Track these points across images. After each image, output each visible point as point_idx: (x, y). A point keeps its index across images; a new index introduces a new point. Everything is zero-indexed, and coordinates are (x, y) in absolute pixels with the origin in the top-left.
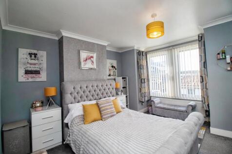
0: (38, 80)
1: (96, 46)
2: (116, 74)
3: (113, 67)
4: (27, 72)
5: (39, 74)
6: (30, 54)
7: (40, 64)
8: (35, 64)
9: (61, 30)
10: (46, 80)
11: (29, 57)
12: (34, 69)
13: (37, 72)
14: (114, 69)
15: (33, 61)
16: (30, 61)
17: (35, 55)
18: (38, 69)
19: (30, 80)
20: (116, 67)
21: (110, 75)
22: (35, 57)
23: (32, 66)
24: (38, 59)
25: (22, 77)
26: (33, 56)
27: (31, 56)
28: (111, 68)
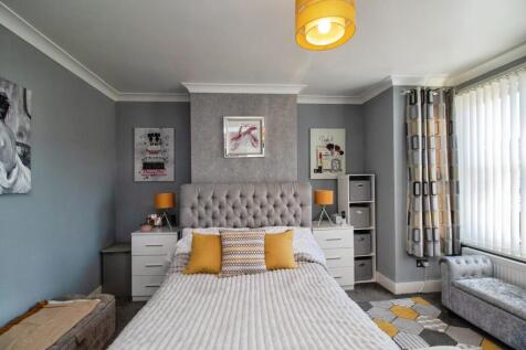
0: (162, 179)
1: (266, 101)
2: (343, 167)
3: (330, 147)
4: (147, 166)
5: (163, 168)
6: (150, 136)
7: (165, 151)
8: (156, 152)
9: (183, 83)
10: (172, 179)
11: (148, 141)
12: (155, 161)
13: (160, 166)
14: (336, 153)
15: (154, 148)
16: (150, 148)
17: (157, 135)
18: (162, 161)
19: (150, 179)
20: (343, 149)
21: (319, 170)
22: (157, 139)
23: (152, 156)
24: (161, 144)
25: (139, 175)
26: (154, 138)
27: (151, 139)
28: (325, 151)
